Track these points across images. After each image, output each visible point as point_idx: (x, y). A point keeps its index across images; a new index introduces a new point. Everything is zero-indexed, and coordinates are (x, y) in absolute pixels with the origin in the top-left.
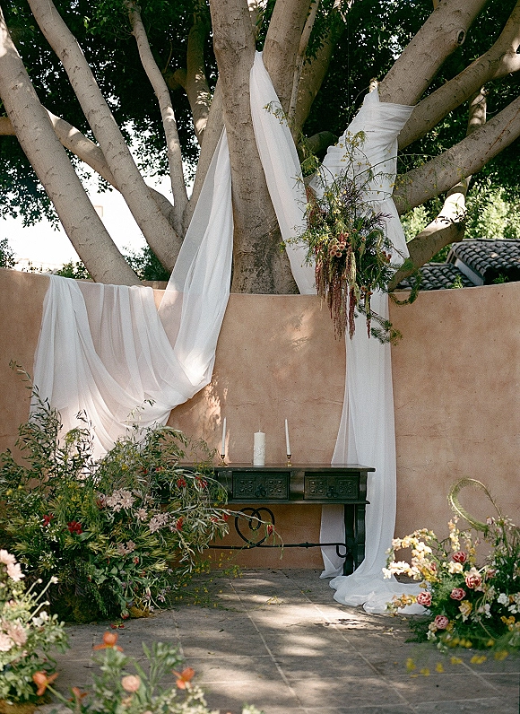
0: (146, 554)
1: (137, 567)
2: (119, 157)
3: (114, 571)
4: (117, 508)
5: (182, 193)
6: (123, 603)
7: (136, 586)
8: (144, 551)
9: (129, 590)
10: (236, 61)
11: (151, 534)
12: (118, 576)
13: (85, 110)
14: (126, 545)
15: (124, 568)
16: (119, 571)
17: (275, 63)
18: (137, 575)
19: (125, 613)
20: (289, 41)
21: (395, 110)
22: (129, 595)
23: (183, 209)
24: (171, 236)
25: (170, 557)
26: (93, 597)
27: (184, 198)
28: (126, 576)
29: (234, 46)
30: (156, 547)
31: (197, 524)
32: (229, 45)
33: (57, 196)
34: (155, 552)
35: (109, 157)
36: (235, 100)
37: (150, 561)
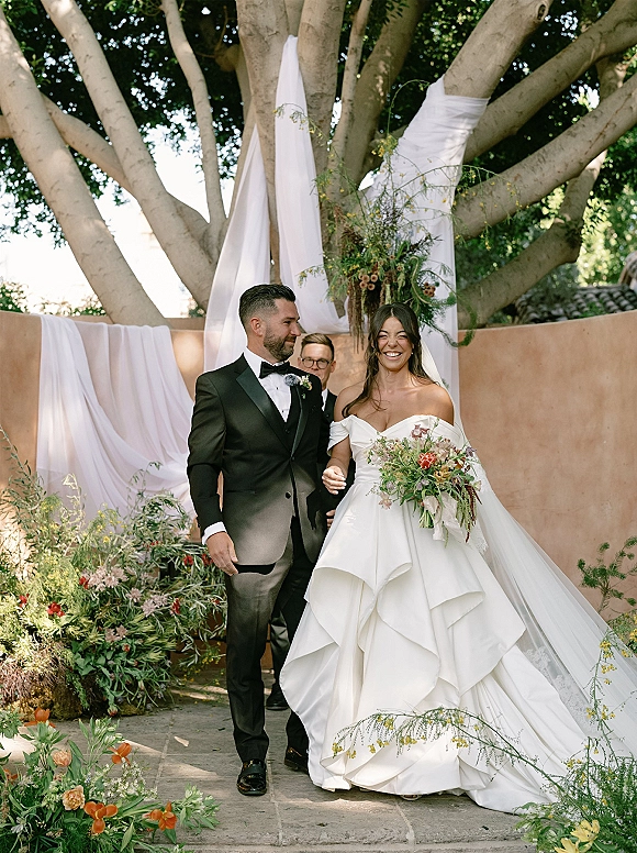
0: (139, 642)
1: (128, 657)
2: (138, 166)
3: (102, 661)
4: (101, 587)
5: (218, 208)
6: (111, 699)
7: (127, 678)
8: (137, 637)
9: (119, 683)
10: (265, 50)
11: (145, 619)
12: (106, 666)
13: (99, 109)
14: (116, 631)
15: (113, 658)
16: (107, 661)
17: (311, 53)
18: (128, 665)
19: (113, 708)
20: (327, 25)
21: (464, 104)
22: (119, 689)
23: (219, 229)
24: (203, 262)
25: (170, 645)
26: (74, 689)
27: (220, 216)
28: (114, 667)
29: (261, 31)
30: (151, 634)
31: (195, 606)
32: (256, 31)
33: (64, 216)
34: (150, 639)
35: (126, 166)
36: (266, 96)
37: (143, 650)
